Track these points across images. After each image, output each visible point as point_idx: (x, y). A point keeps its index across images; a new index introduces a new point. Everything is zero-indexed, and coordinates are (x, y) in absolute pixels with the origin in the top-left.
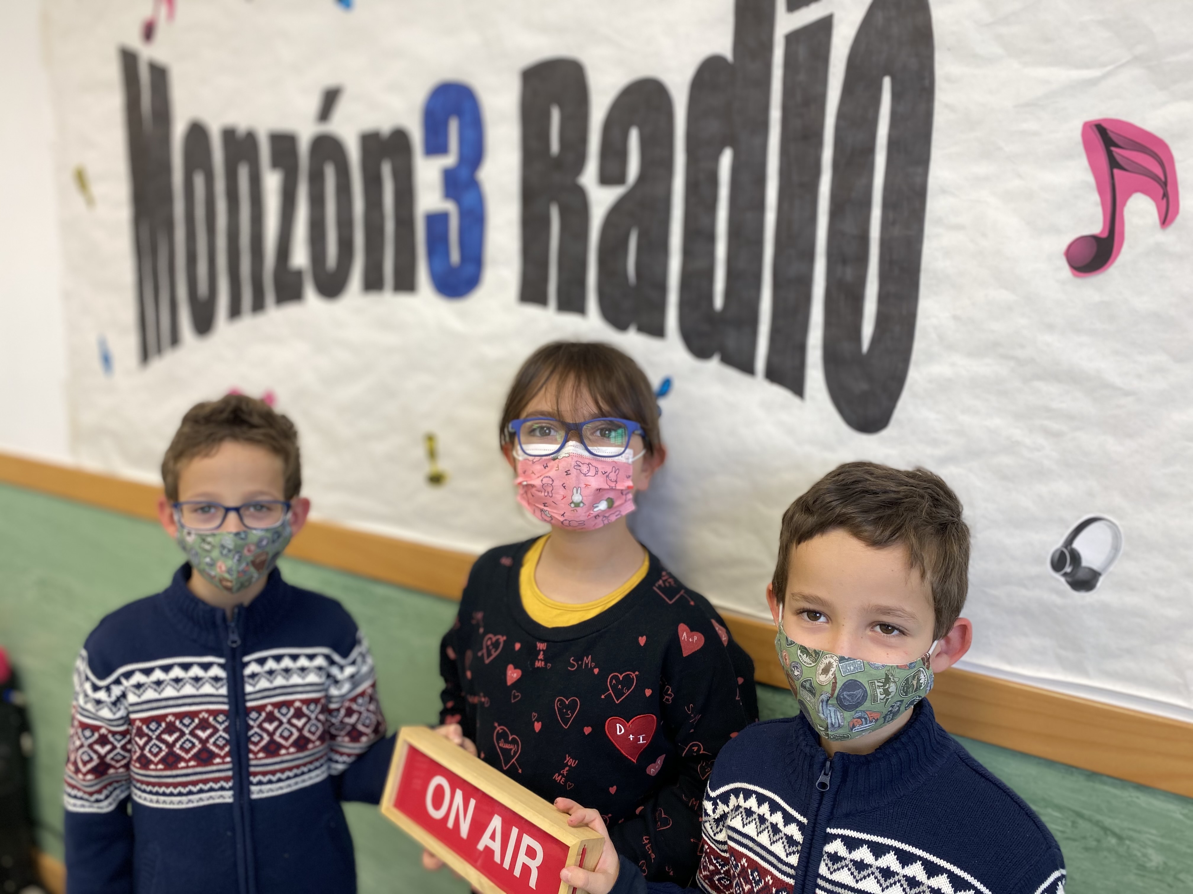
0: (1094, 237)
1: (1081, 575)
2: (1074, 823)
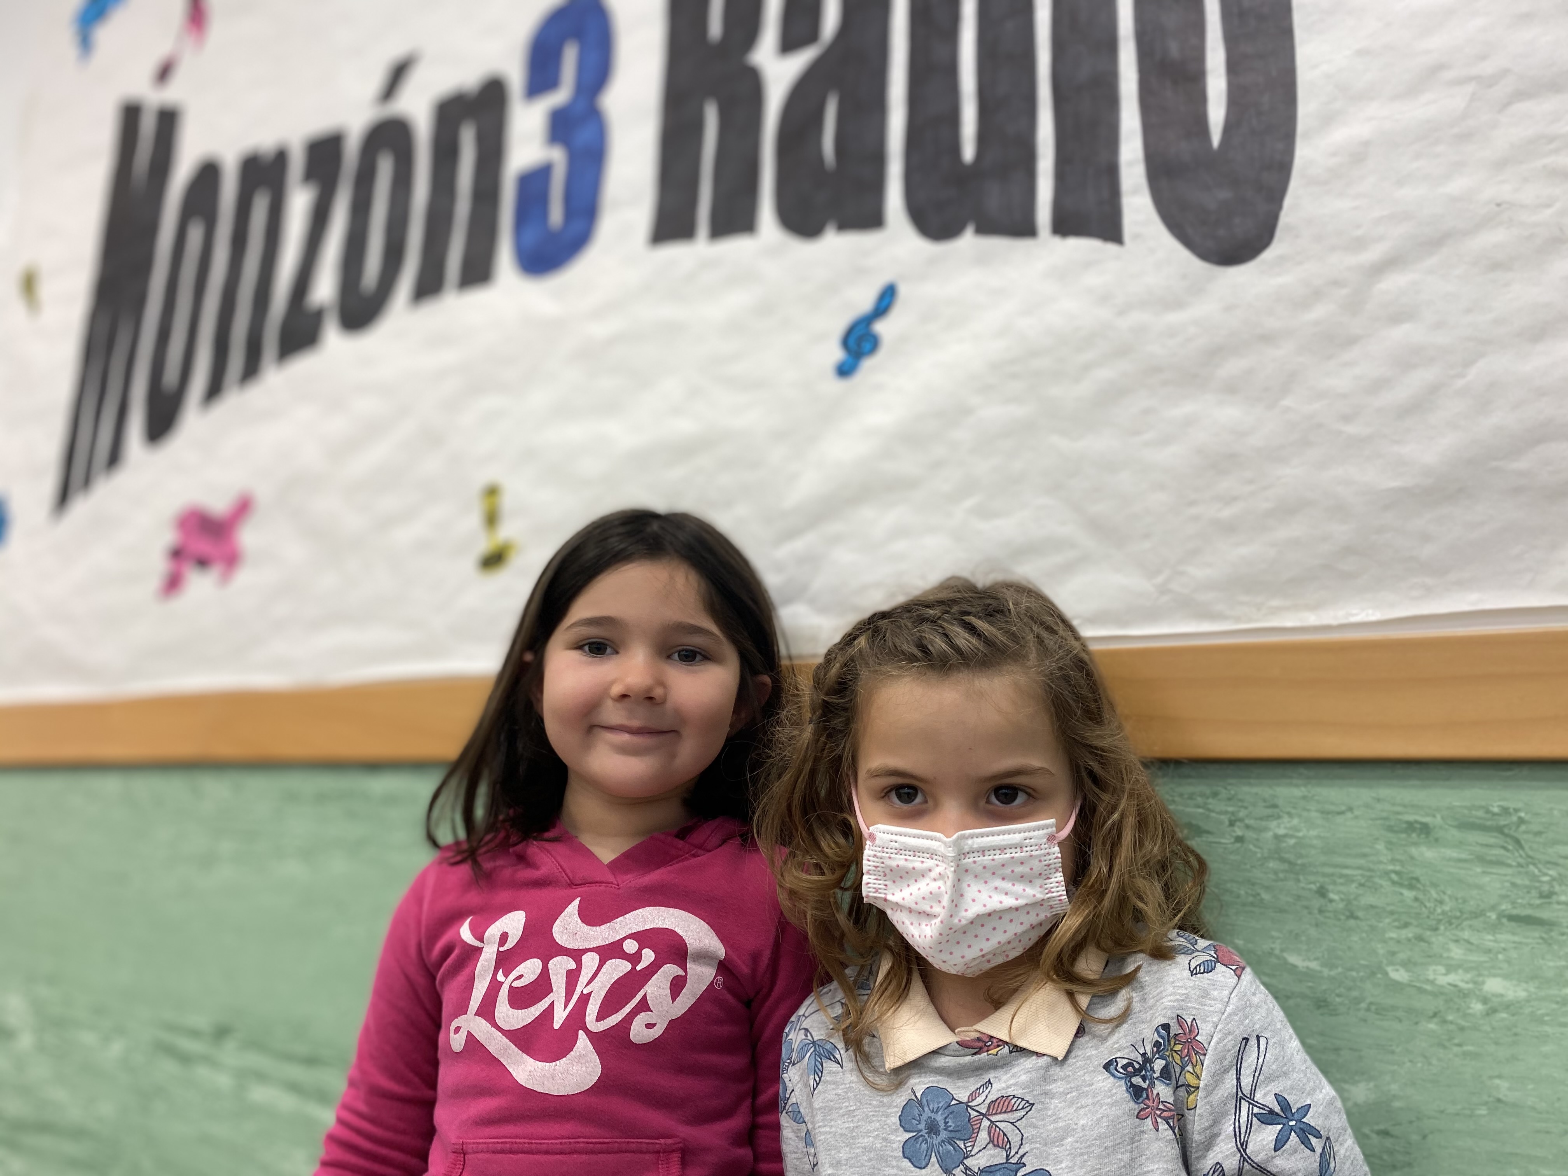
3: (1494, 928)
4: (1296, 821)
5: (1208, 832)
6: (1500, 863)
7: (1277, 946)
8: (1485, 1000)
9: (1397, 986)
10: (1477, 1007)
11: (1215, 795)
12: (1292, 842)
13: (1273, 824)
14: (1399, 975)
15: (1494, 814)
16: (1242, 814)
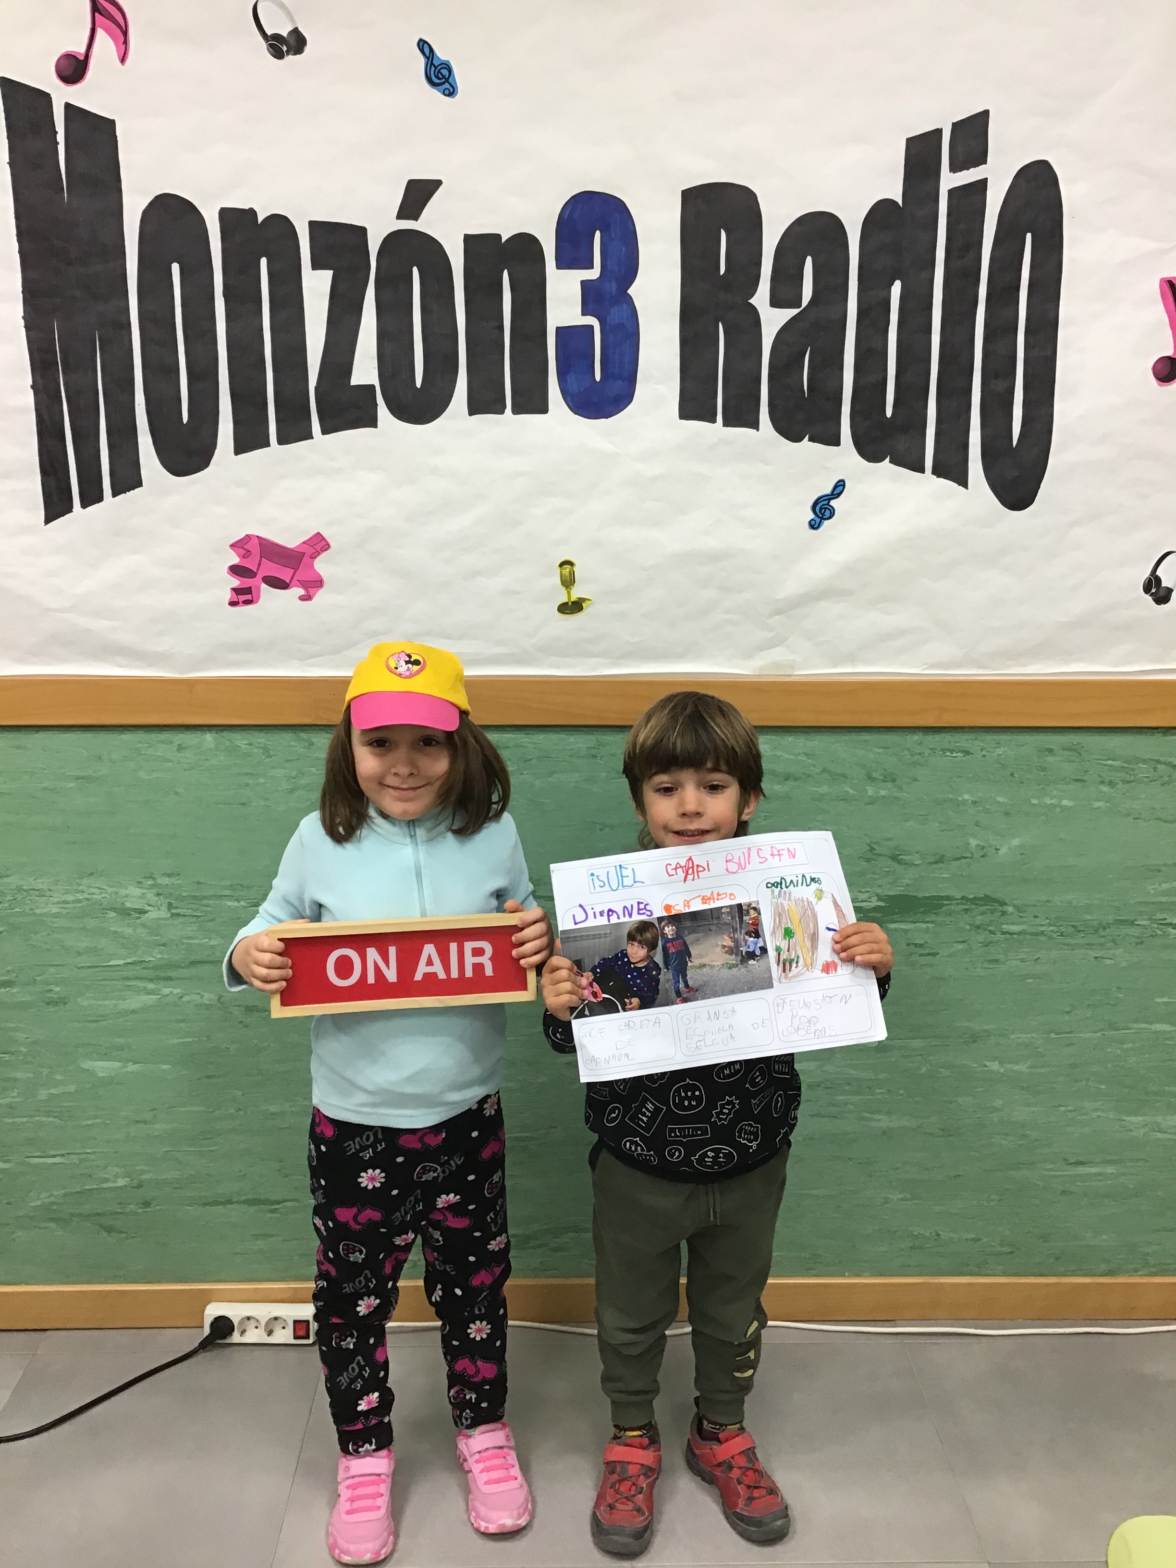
0: (1169, 358)
1: (1162, 593)
2: (1155, 769)
3: (1067, 784)
4: (1006, 749)
5: (972, 754)
6: (1073, 762)
7: (993, 795)
8: (1061, 807)
9: (1034, 805)
10: (1058, 810)
11: (976, 739)
12: (1004, 756)
13: (997, 750)
14: (1035, 801)
15: (1073, 744)
16: (986, 746)
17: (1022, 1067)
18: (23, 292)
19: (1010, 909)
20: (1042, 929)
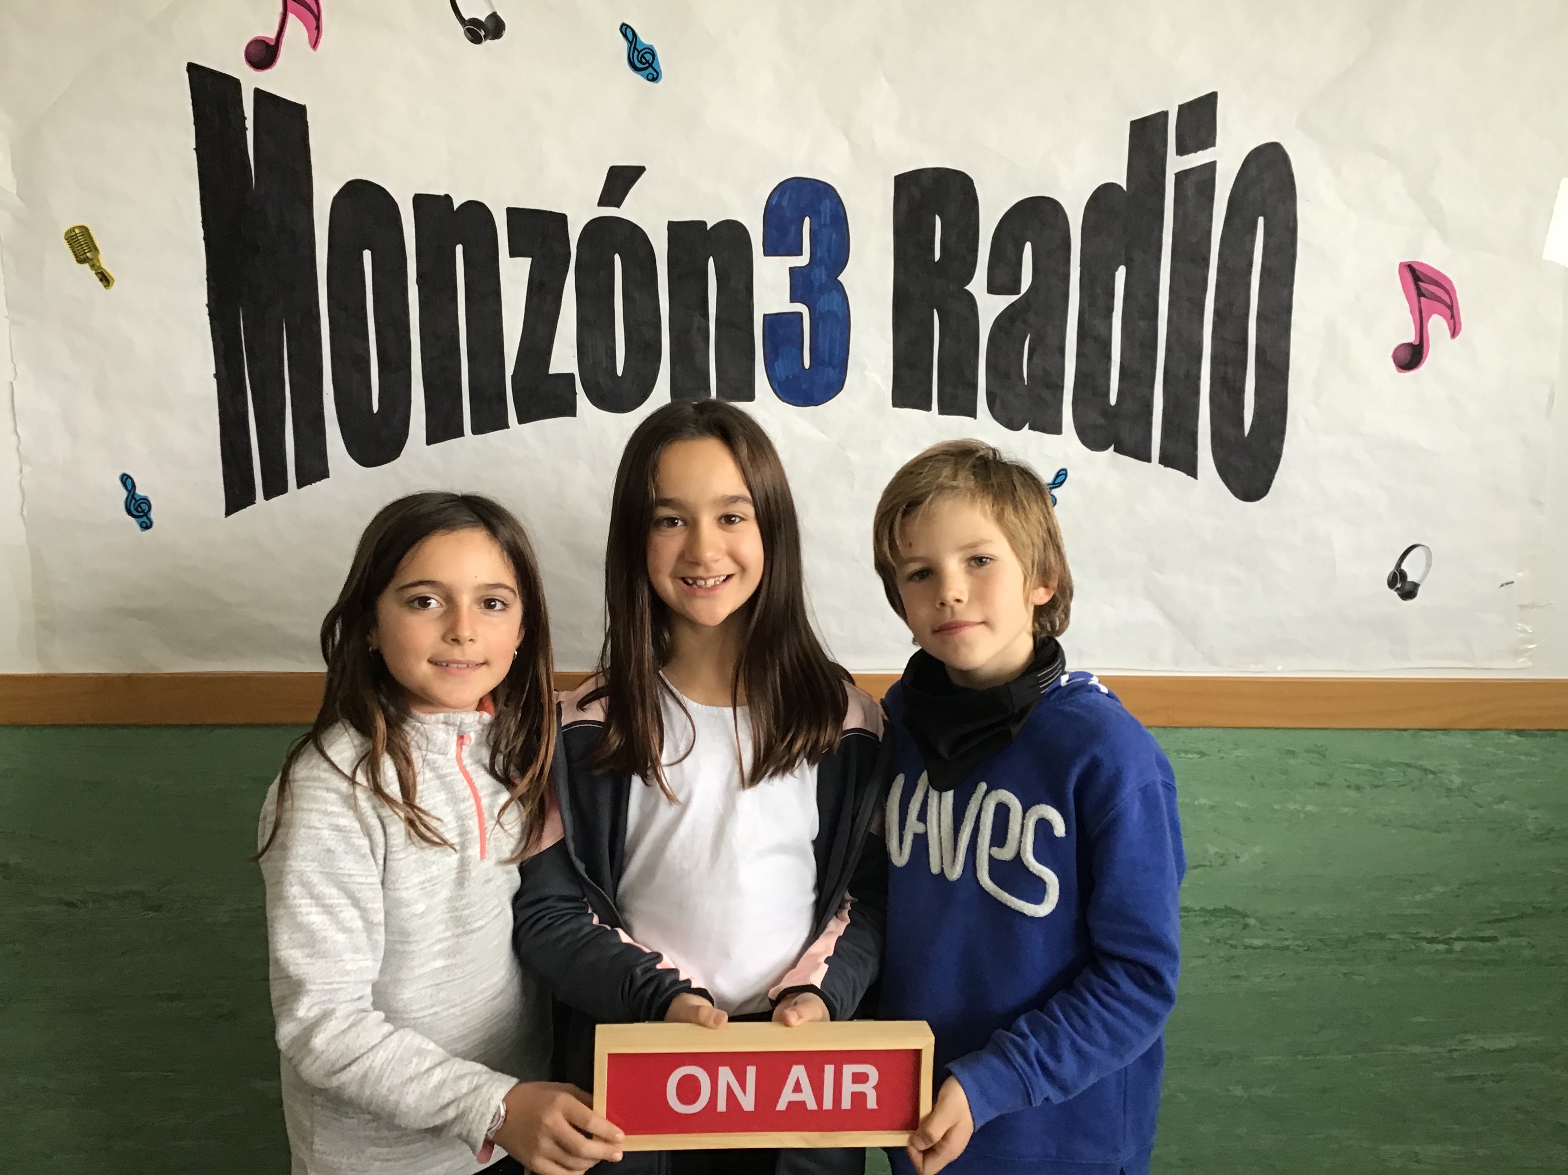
0: (1410, 345)
1: (1408, 587)
3: (1311, 788)
4: (1245, 750)
5: (1209, 755)
6: (1317, 765)
7: (1232, 800)
8: (1305, 813)
9: (1277, 810)
10: (1302, 816)
11: (1213, 740)
12: (1242, 758)
13: (1236, 751)
14: (1277, 807)
15: (1316, 745)
16: (1224, 748)
17: (1268, 1092)
18: (208, 280)
19: (1252, 921)
20: (1287, 943)
